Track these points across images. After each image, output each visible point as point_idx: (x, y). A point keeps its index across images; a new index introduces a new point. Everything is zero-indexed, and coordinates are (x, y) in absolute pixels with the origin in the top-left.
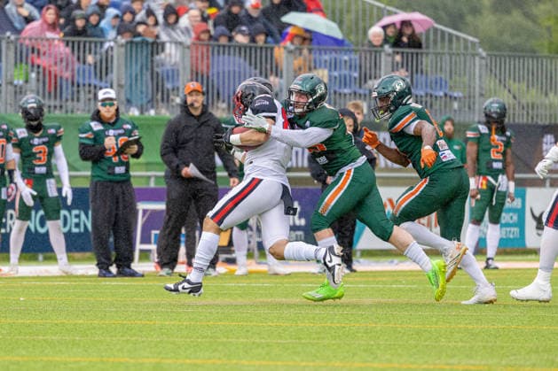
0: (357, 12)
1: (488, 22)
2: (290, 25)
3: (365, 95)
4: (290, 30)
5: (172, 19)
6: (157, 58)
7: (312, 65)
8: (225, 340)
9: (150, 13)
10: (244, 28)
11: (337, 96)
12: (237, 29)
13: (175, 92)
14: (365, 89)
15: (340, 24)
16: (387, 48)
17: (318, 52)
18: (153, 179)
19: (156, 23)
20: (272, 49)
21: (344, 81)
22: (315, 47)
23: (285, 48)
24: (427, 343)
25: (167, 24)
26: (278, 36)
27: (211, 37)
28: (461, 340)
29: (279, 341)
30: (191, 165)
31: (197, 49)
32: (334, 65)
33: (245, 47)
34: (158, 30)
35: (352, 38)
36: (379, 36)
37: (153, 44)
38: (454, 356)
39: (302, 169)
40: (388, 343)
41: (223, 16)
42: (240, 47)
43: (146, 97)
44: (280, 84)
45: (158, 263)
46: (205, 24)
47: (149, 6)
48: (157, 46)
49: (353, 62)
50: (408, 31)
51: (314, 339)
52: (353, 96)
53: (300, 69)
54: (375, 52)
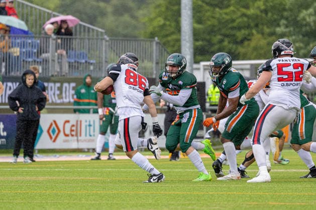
0: (36, 16)
1: (110, 20)
3: (40, 62)
7: (11, 45)
11: (25, 62)
14: (41, 59)
15: (27, 22)
16: (54, 36)
17: (14, 38)
21: (29, 55)
22: (12, 35)
24: (75, 202)
28: (94, 200)
32: (23, 45)
35: (33, 30)
36: (51, 30)
39: (5, 104)
40: (53, 201)
49: (34, 43)
50: (65, 26)
51: (11, 200)
52: (33, 63)
53: (4, 48)
54: (46, 38)
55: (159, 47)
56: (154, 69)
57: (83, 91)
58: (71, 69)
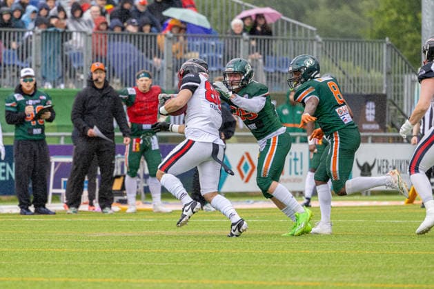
0: (222, 7)
1: (323, 14)
2: (169, 18)
4: (169, 22)
5: (78, 13)
6: (66, 44)
7: (187, 48)
8: (118, 263)
9: (60, 9)
10: (134, 21)
12: (129, 21)
13: (80, 71)
15: (209, 16)
16: (245, 36)
17: (191, 39)
18: (62, 139)
19: (66, 17)
20: (155, 37)
21: (212, 61)
22: (189, 35)
23: (166, 36)
24: (275, 265)
25: (74, 18)
26: (160, 26)
27: (108, 28)
28: (302, 263)
29: (160, 264)
30: (95, 127)
31: (97, 37)
32: (204, 49)
33: (135, 36)
34: (67, 22)
35: (218, 27)
36: (240, 26)
37: (63, 33)
38: (296, 275)
40: (245, 265)
41: (117, 11)
42: (131, 35)
43: (58, 74)
44: (162, 64)
45: (66, 204)
46: (103, 17)
47: (60, 4)
48: (66, 35)
49: (218, 46)
50: (261, 22)
51: (188, 262)
52: (218, 73)
53: (177, 52)
54: (236, 38)
55: (392, 51)
56: (384, 82)
57: (286, 112)
58: (270, 81)
